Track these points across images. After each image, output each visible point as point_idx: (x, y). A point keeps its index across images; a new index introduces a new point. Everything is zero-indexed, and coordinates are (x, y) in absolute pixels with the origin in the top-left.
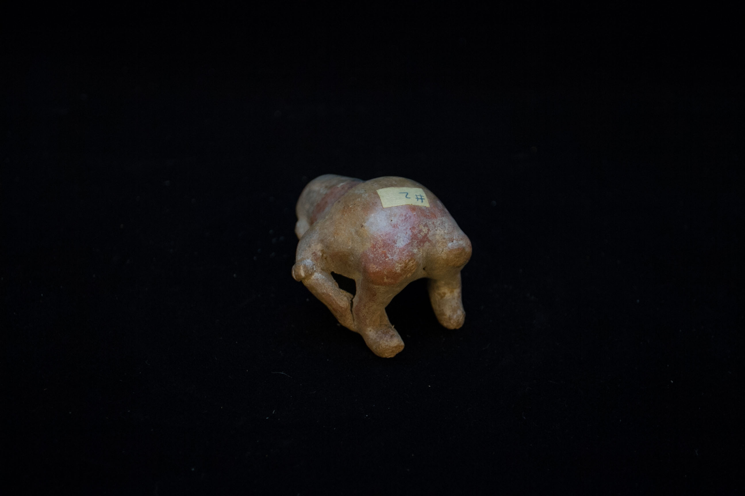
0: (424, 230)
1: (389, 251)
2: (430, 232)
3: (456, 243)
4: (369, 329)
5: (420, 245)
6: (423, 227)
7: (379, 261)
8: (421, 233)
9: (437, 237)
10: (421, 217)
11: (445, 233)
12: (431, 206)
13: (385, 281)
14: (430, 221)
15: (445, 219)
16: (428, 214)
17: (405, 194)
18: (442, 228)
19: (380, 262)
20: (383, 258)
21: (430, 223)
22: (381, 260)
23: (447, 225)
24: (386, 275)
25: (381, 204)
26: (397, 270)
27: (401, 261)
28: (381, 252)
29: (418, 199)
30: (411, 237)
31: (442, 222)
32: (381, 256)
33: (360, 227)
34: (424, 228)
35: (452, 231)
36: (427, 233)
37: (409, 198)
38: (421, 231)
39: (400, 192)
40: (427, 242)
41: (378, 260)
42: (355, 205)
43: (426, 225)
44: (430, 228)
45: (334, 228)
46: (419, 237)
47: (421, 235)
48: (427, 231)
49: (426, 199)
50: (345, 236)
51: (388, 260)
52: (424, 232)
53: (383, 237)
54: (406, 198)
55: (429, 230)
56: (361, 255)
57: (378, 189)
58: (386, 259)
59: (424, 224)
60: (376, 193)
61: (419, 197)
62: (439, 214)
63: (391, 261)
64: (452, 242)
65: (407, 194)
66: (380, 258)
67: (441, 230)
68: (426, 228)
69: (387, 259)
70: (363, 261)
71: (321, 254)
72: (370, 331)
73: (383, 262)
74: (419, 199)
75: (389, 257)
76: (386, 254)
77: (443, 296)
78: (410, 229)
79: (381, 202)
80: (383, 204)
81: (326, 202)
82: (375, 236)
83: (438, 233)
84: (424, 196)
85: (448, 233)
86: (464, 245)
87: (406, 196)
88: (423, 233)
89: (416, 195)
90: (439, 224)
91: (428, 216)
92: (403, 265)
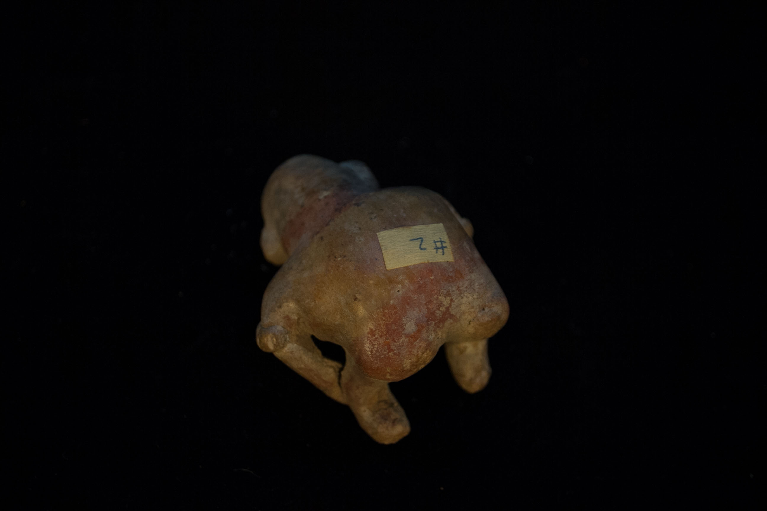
0: (445, 303)
1: (395, 341)
2: (453, 304)
3: (488, 312)
4: (363, 409)
5: (438, 327)
6: (443, 298)
7: (380, 355)
8: (441, 309)
9: (463, 308)
10: (442, 282)
11: (474, 299)
12: (455, 258)
13: (387, 378)
14: (453, 285)
15: (474, 275)
16: (450, 274)
17: (418, 243)
18: (470, 293)
19: (381, 357)
20: (385, 351)
21: (454, 289)
22: (383, 354)
23: (477, 285)
24: (389, 373)
25: (383, 262)
26: (405, 367)
27: (410, 356)
28: (382, 343)
29: (437, 248)
30: (426, 317)
31: (471, 282)
32: (382, 348)
33: (353, 300)
34: (445, 299)
35: (484, 293)
36: (449, 305)
37: (425, 249)
38: (440, 305)
39: (412, 238)
40: (449, 319)
41: (378, 354)
42: (345, 258)
43: (448, 294)
44: (454, 297)
45: (315, 289)
46: (438, 315)
47: (441, 311)
48: (449, 302)
49: (448, 247)
50: (331, 305)
51: (393, 355)
52: (444, 305)
53: (386, 320)
54: (420, 250)
55: (452, 300)
56: (354, 341)
57: (378, 232)
58: (390, 354)
59: (445, 292)
60: (376, 239)
61: (439, 245)
62: (467, 269)
63: (397, 357)
64: (483, 311)
65: (422, 241)
66: (381, 350)
67: (469, 295)
68: (448, 298)
69: (392, 352)
70: (356, 351)
71: (296, 318)
72: (365, 411)
73: (385, 357)
74: (439, 248)
75: (394, 350)
76: (390, 345)
77: (462, 351)
78: (425, 304)
79: (384, 259)
80: (387, 263)
81: (303, 224)
82: (375, 317)
83: (465, 302)
84: (447, 241)
85: (477, 298)
86: (499, 312)
87: (421, 245)
88: (444, 308)
89: (435, 242)
90: (467, 287)
91: (452, 277)
92: (414, 359)
